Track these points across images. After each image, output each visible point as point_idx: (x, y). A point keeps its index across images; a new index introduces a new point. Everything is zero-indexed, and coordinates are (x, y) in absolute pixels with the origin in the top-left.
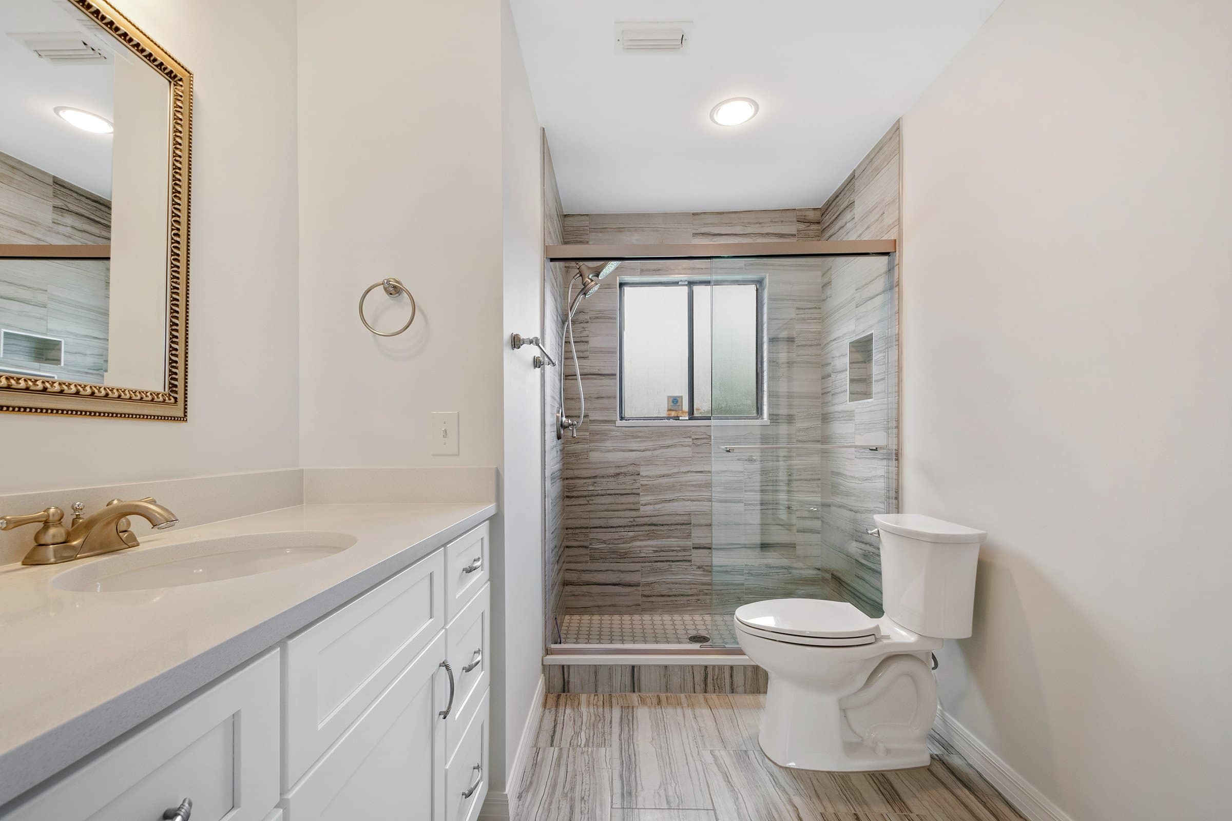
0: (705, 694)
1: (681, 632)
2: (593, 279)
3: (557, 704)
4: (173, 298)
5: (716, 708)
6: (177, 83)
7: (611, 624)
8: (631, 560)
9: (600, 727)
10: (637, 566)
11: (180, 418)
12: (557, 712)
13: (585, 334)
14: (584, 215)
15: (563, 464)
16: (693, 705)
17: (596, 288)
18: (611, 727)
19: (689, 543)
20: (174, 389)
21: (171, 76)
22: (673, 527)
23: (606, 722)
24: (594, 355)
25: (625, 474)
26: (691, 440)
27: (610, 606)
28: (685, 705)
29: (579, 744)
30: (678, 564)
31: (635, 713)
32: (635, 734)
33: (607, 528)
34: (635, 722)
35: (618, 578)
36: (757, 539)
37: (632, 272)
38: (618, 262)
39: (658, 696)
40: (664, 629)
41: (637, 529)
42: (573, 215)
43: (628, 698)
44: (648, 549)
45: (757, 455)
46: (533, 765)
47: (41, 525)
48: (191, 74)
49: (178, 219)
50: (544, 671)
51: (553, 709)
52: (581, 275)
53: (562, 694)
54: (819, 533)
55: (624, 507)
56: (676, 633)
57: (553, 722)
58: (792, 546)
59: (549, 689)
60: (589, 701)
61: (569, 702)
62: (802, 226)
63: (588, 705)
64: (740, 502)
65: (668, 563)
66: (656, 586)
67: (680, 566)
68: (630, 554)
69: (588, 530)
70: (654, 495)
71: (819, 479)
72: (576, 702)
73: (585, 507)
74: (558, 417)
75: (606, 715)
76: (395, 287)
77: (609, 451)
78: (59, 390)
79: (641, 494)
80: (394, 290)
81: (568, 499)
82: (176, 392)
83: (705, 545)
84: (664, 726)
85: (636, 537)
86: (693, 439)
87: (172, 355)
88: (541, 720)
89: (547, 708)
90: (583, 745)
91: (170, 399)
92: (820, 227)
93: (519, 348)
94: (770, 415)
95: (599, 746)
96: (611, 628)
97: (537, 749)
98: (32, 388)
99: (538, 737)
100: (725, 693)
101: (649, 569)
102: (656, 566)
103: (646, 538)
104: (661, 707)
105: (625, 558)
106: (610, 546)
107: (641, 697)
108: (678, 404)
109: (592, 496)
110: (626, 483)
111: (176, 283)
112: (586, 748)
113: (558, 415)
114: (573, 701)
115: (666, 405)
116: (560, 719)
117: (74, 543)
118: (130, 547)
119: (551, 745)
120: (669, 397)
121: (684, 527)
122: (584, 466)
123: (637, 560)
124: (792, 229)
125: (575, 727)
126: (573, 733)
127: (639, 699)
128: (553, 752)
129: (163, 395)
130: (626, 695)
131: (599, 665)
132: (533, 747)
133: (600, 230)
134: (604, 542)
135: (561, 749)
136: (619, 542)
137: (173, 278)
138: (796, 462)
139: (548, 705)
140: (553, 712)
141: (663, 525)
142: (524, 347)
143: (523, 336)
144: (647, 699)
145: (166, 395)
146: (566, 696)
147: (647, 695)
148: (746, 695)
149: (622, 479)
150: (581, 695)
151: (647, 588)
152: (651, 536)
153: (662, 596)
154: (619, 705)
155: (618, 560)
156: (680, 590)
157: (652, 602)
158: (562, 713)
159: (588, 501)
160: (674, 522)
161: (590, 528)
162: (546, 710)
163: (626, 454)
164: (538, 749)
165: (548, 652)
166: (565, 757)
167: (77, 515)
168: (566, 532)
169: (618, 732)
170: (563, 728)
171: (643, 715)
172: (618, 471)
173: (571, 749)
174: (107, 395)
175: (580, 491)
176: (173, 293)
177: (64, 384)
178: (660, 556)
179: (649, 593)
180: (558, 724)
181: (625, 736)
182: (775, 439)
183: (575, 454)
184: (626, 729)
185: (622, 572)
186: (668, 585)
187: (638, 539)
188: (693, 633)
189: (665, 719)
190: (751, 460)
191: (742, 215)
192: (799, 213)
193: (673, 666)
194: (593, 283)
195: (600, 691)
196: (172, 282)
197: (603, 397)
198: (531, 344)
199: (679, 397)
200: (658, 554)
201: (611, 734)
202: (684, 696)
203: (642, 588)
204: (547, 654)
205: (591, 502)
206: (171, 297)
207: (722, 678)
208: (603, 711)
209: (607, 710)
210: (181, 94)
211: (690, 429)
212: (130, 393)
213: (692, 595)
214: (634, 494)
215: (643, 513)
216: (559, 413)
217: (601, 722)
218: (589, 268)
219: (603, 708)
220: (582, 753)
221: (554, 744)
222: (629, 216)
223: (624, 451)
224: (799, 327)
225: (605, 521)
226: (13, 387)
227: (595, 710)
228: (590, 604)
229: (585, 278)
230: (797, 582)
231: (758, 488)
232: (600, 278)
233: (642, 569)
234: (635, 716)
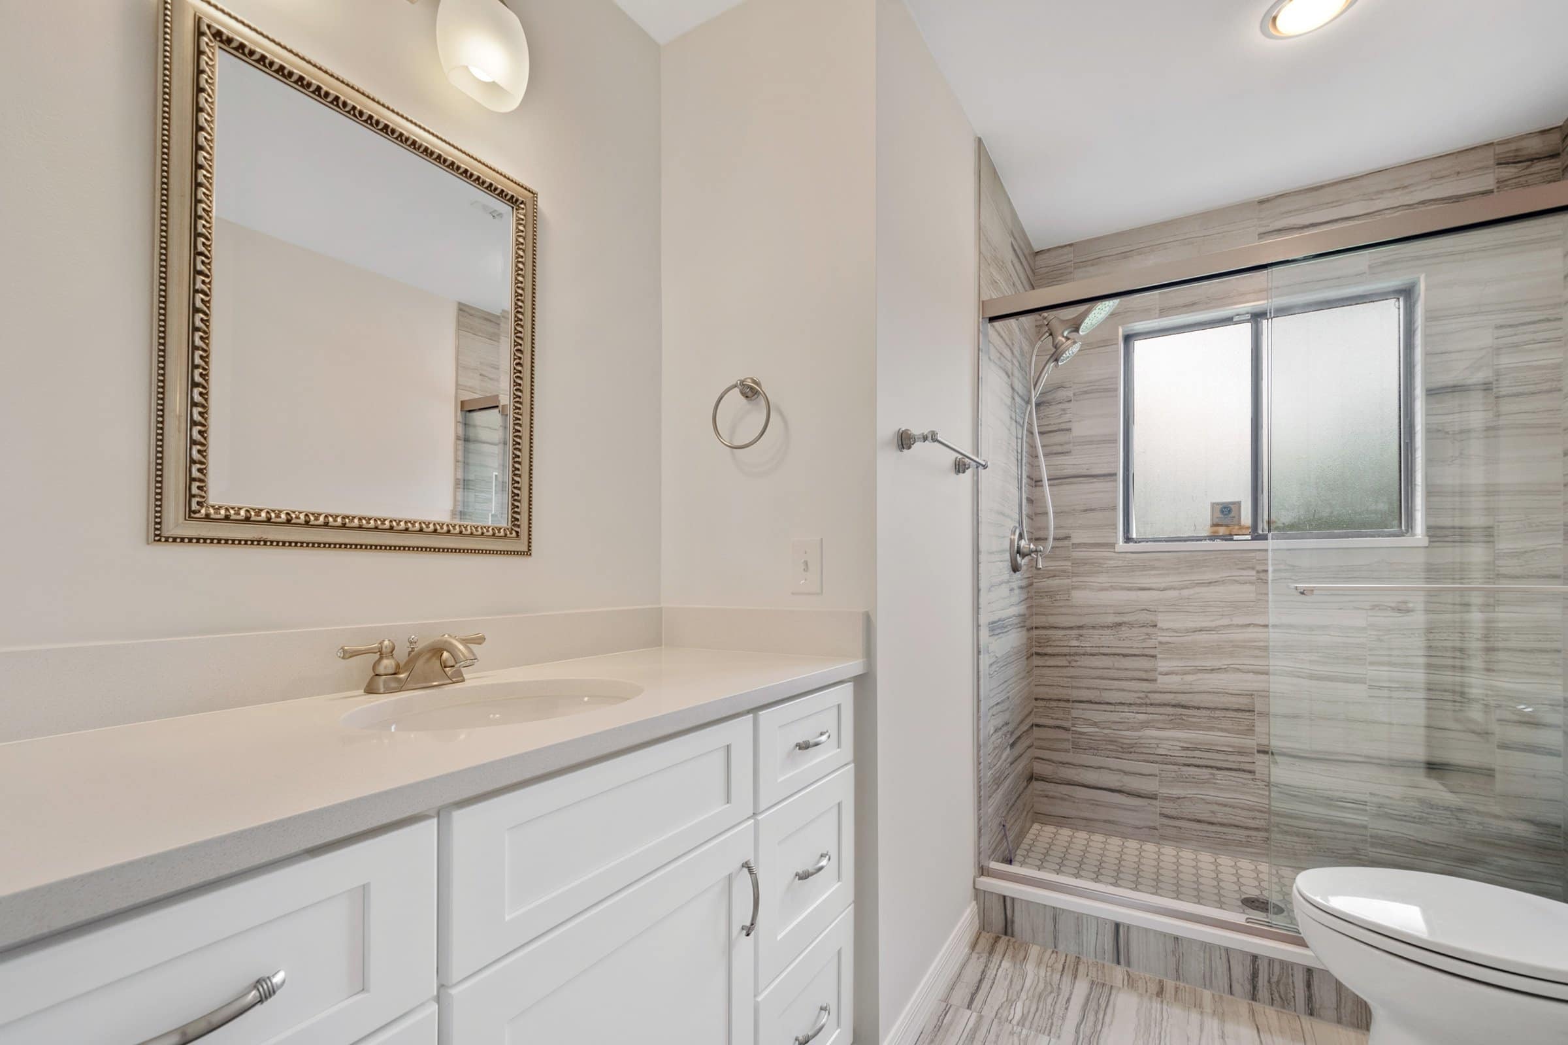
0: (1253, 1003)
1: (1229, 887)
2: (1069, 336)
3: (992, 949)
4: (516, 430)
5: (1271, 1032)
6: (519, 207)
7: (1104, 849)
8: (1142, 757)
9: (1050, 1000)
10: (1154, 768)
11: (524, 552)
12: (988, 961)
13: (1067, 417)
14: (1066, 246)
15: (1028, 608)
16: (1223, 1014)
17: (1075, 348)
18: (1067, 1009)
19: (1250, 743)
20: (516, 523)
21: (513, 201)
22: (1218, 713)
23: (1061, 997)
24: (1078, 447)
25: (1131, 625)
26: (1254, 573)
27: (1105, 821)
28: (1208, 1009)
29: (1010, 1018)
30: (1229, 774)
31: (1112, 997)
32: (1105, 1030)
33: (1100, 703)
34: (1109, 1011)
35: (1119, 781)
36: (1419, 753)
37: (1146, 313)
38: (1115, 301)
39: (1160, 981)
40: (1197, 875)
41: (1150, 709)
42: (1049, 250)
43: (1106, 971)
44: (1171, 743)
45: (1418, 601)
46: (935, 1027)
47: (377, 656)
48: (534, 194)
49: (519, 347)
50: (976, 898)
51: (985, 955)
52: (1051, 334)
53: (1004, 937)
54: (1559, 756)
55: (1129, 674)
56: (1218, 887)
57: (979, 974)
58: (1488, 773)
59: (984, 926)
60: (1041, 959)
61: (1010, 952)
62: (1508, 172)
63: (1039, 964)
64: (1361, 681)
65: (1210, 771)
66: (1186, 804)
67: (1233, 779)
68: (1140, 747)
69: (1069, 705)
70: (1182, 659)
71: (1558, 651)
72: (1022, 954)
73: (1065, 670)
74: (1012, 541)
75: (1063, 987)
76: (752, 388)
77: (1102, 589)
78: (404, 529)
79: (1159, 656)
80: (750, 391)
81: (1038, 657)
82: (519, 526)
83: (1284, 750)
84: (1160, 1034)
85: (1149, 723)
86: (1258, 572)
87: (515, 488)
88: (963, 967)
89: (976, 951)
90: (1015, 1022)
91: (511, 533)
92: (1559, 164)
93: (909, 448)
94: (1429, 528)
95: (1039, 1031)
96: (1102, 855)
97: (947, 1005)
98: (380, 527)
99: (952, 989)
100: (1295, 1011)
101: (1173, 774)
102: (1187, 771)
103: (1168, 726)
104: (1162, 1002)
105: (1131, 753)
106: (1106, 731)
107: (1129, 975)
108: (1232, 514)
109: (1076, 654)
110: (1132, 639)
111: (518, 413)
112: (1019, 1028)
113: (1012, 537)
114: (1017, 951)
115: (1209, 518)
116: (990, 974)
117: (402, 676)
118: (454, 683)
119: (968, 1006)
120: (1213, 505)
121: (1240, 715)
122: (1063, 610)
123: (1152, 758)
124: (1487, 181)
125: (1011, 992)
126: (1005, 999)
127: (1126, 978)
128: (966, 1019)
129: (504, 530)
130: (1103, 965)
131: (1060, 909)
132: (942, 1001)
133: (1089, 263)
134: (1095, 724)
135: (981, 1017)
136: (1120, 728)
137: (516, 409)
138: (1504, 616)
139: (977, 947)
140: (983, 960)
141: (1199, 708)
142: (917, 446)
143: (916, 431)
144: (1140, 982)
145: (508, 529)
146: (1009, 941)
147: (1142, 974)
148: (1339, 1026)
149: (1125, 632)
150: (1031, 945)
151: (1170, 805)
152: (1178, 723)
153: (1199, 821)
154: (1089, 977)
155: (1120, 755)
156: (1234, 817)
157: (1180, 828)
158: (995, 964)
159: (1070, 662)
160: (1220, 706)
161: (1073, 702)
162: (973, 954)
163: (1133, 595)
164: (949, 1006)
165: (983, 871)
166: (984, 1029)
167: (412, 648)
168: (1035, 703)
169: (1076, 1020)
170: (991, 987)
171: (1126, 1004)
172: (1118, 619)
173: (996, 1021)
174: (449, 531)
175: (1057, 646)
176: (515, 424)
177: (410, 522)
178: (1194, 757)
179: (1173, 813)
180: (986, 979)
181: (1086, 1029)
182: (1460, 572)
183: (1050, 594)
184: (1091, 1018)
185: (1126, 773)
186: (1209, 806)
187: (1153, 727)
188: (1253, 893)
189: (1164, 1024)
190: (1402, 609)
191: (1364, 182)
192: (1499, 149)
193: (1190, 940)
194: (1069, 342)
195: (1061, 947)
196: (515, 413)
197: (1093, 510)
198: (927, 441)
199: (1234, 503)
200: (1190, 753)
201: (1063, 1018)
202: (1210, 996)
203: (1161, 803)
204: (982, 875)
205: (1074, 664)
206: (514, 428)
207: (1288, 984)
208: (1060, 980)
209: (1067, 979)
210: (522, 217)
211: (1253, 554)
212: (471, 529)
213: (1257, 829)
214: (1146, 656)
215: (1161, 686)
216: (1014, 534)
217: (1053, 995)
218: (1063, 321)
219: (1062, 975)
220: (1012, 1033)
221: (973, 1006)
222: (1140, 231)
223: (1129, 589)
224: (1506, 361)
225: (1097, 693)
226: (364, 526)
227: (1048, 974)
228: (1073, 813)
229: (1057, 337)
230: (1497, 841)
231: (1422, 660)
232: (1081, 333)
233: (1160, 774)
234: (1111, 1003)
